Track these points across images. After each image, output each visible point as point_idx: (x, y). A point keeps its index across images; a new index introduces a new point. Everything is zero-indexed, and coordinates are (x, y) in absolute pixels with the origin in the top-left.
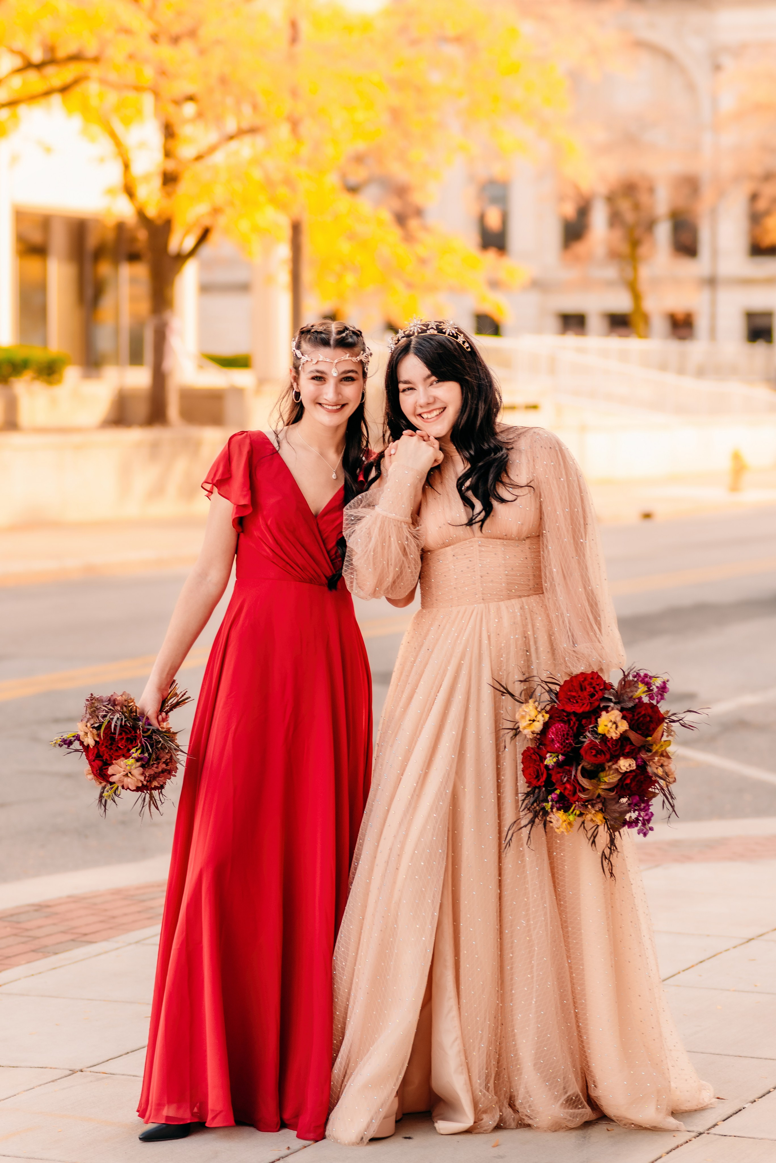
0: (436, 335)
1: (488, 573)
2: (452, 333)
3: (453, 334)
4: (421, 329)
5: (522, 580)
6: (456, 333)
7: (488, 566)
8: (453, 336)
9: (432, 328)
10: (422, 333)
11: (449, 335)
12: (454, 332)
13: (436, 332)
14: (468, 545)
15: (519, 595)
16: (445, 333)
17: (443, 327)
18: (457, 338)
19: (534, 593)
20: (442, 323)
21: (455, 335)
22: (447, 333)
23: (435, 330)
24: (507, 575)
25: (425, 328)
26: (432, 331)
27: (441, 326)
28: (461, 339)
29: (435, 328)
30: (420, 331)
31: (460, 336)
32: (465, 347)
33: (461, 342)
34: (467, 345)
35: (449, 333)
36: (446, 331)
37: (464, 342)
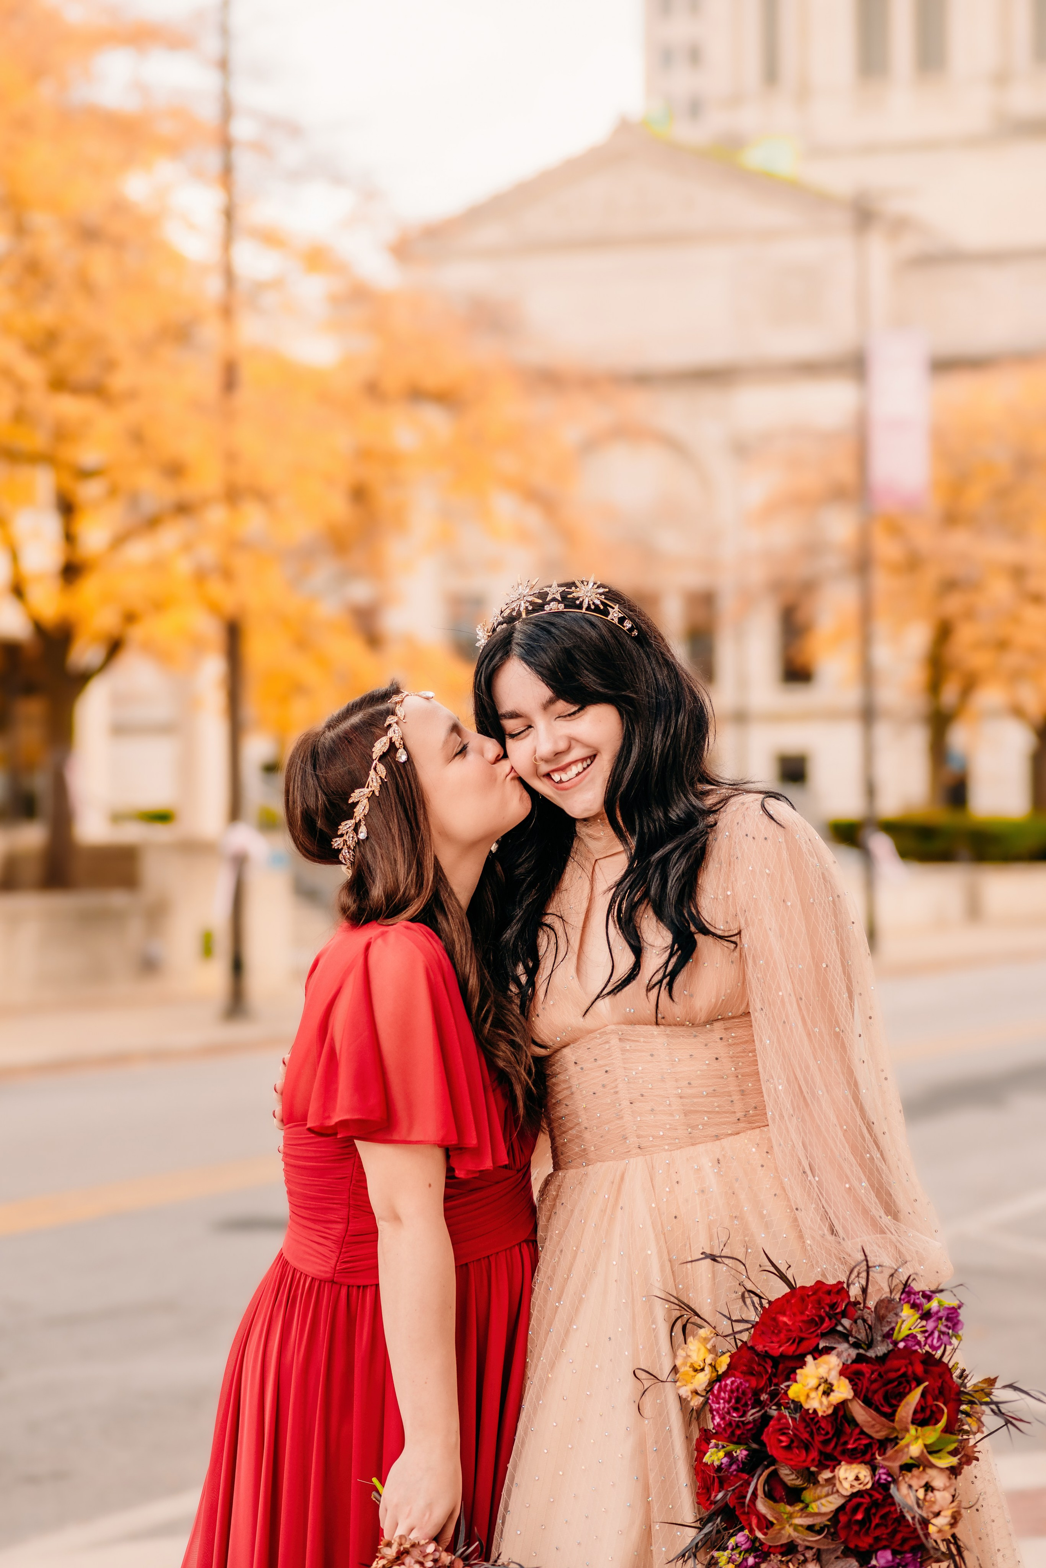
0: (562, 612)
1: (642, 1095)
2: (594, 603)
3: (596, 606)
4: (531, 603)
5: (716, 1104)
6: (602, 603)
7: (641, 1080)
8: (597, 609)
9: (554, 599)
10: (534, 611)
11: (588, 608)
12: (598, 602)
13: (561, 607)
14: (599, 1041)
15: (714, 1134)
16: (580, 606)
17: (579, 594)
18: (606, 613)
19: (748, 1126)
20: (573, 588)
21: (602, 607)
22: (585, 605)
23: (559, 602)
24: (681, 1097)
25: (540, 601)
26: (554, 607)
27: (571, 593)
28: (615, 614)
29: (560, 599)
30: (530, 608)
31: (613, 608)
32: (625, 629)
33: (616, 621)
34: (628, 624)
35: (589, 604)
36: (582, 603)
37: (621, 620)
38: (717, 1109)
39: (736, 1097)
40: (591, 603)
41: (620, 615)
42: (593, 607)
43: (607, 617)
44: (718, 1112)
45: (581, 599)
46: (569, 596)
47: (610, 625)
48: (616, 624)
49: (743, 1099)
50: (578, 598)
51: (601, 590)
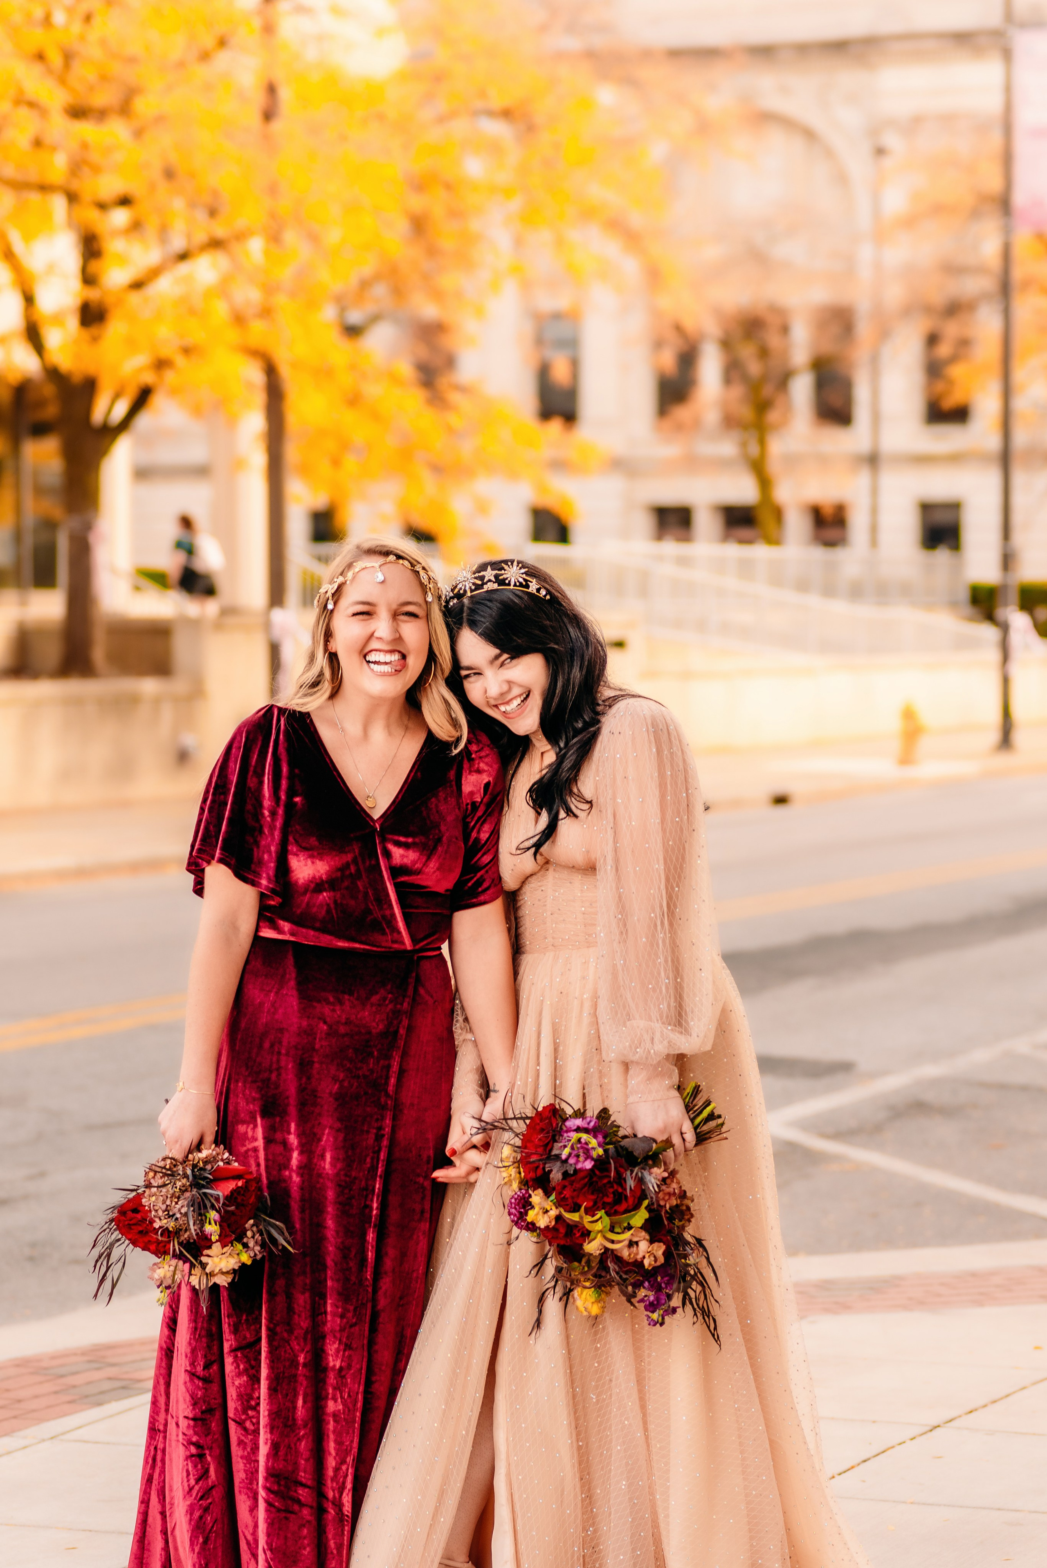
2: (518, 581)
3: (521, 582)
4: (473, 584)
8: (521, 585)
10: (476, 590)
17: (507, 575)
20: (503, 571)
25: (480, 583)
26: (490, 586)
27: (502, 575)
28: (533, 587)
29: (494, 580)
30: (473, 587)
31: (532, 582)
32: (541, 596)
33: (535, 591)
34: (543, 592)
35: (515, 582)
36: (510, 581)
37: (538, 590)
40: (516, 581)
41: (538, 586)
42: (518, 584)
43: (528, 589)
45: (509, 579)
46: (500, 578)
47: (530, 595)
48: (534, 594)
50: (507, 579)
51: (523, 571)
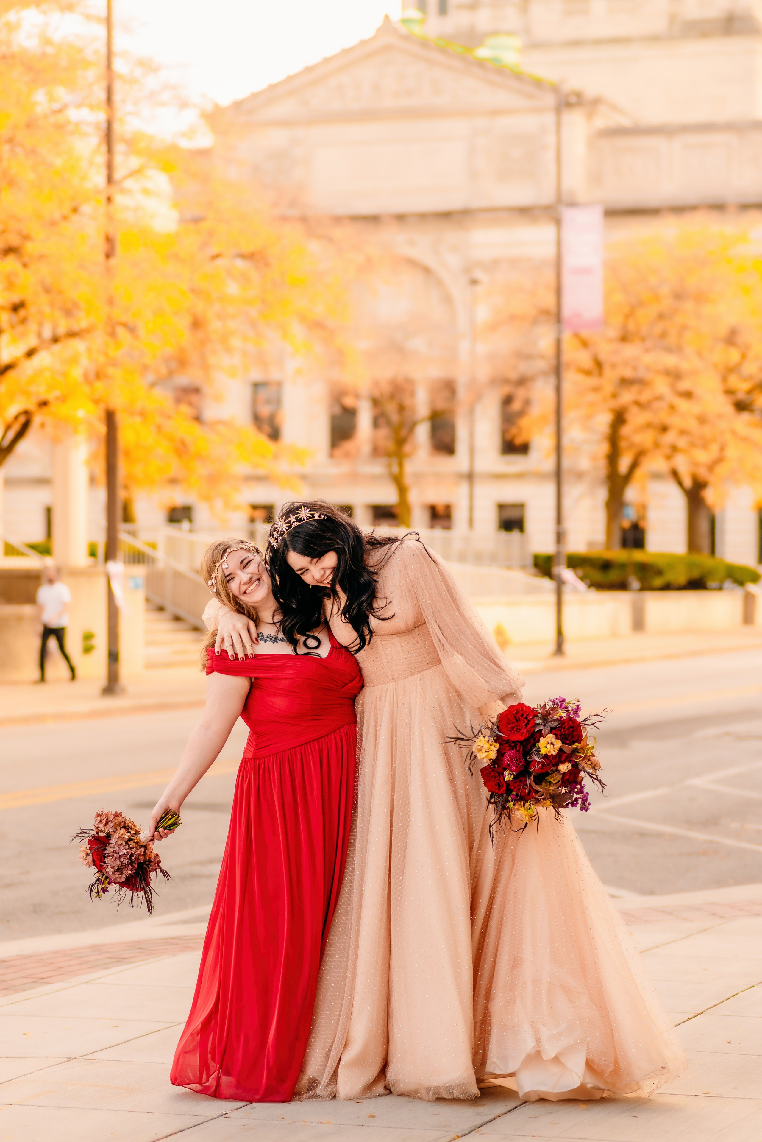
0: (299, 525)
1: (392, 660)
2: (308, 517)
3: (309, 517)
4: (287, 526)
5: (419, 659)
6: (311, 514)
7: (390, 655)
8: (310, 518)
9: (294, 522)
10: (289, 529)
12: (309, 515)
13: (298, 523)
16: (304, 520)
18: (313, 517)
21: (311, 516)
22: (305, 519)
23: (296, 522)
24: (406, 658)
25: (289, 525)
26: (295, 525)
27: (299, 516)
28: (316, 516)
29: (296, 520)
30: (287, 528)
31: (315, 514)
32: (322, 519)
34: (322, 516)
36: (304, 518)
37: (319, 516)
38: (420, 661)
39: (426, 655)
41: (319, 515)
42: (308, 518)
43: (314, 518)
44: (420, 662)
45: (303, 517)
46: (298, 518)
47: (316, 520)
48: (318, 519)
49: (428, 656)
51: (308, 510)
